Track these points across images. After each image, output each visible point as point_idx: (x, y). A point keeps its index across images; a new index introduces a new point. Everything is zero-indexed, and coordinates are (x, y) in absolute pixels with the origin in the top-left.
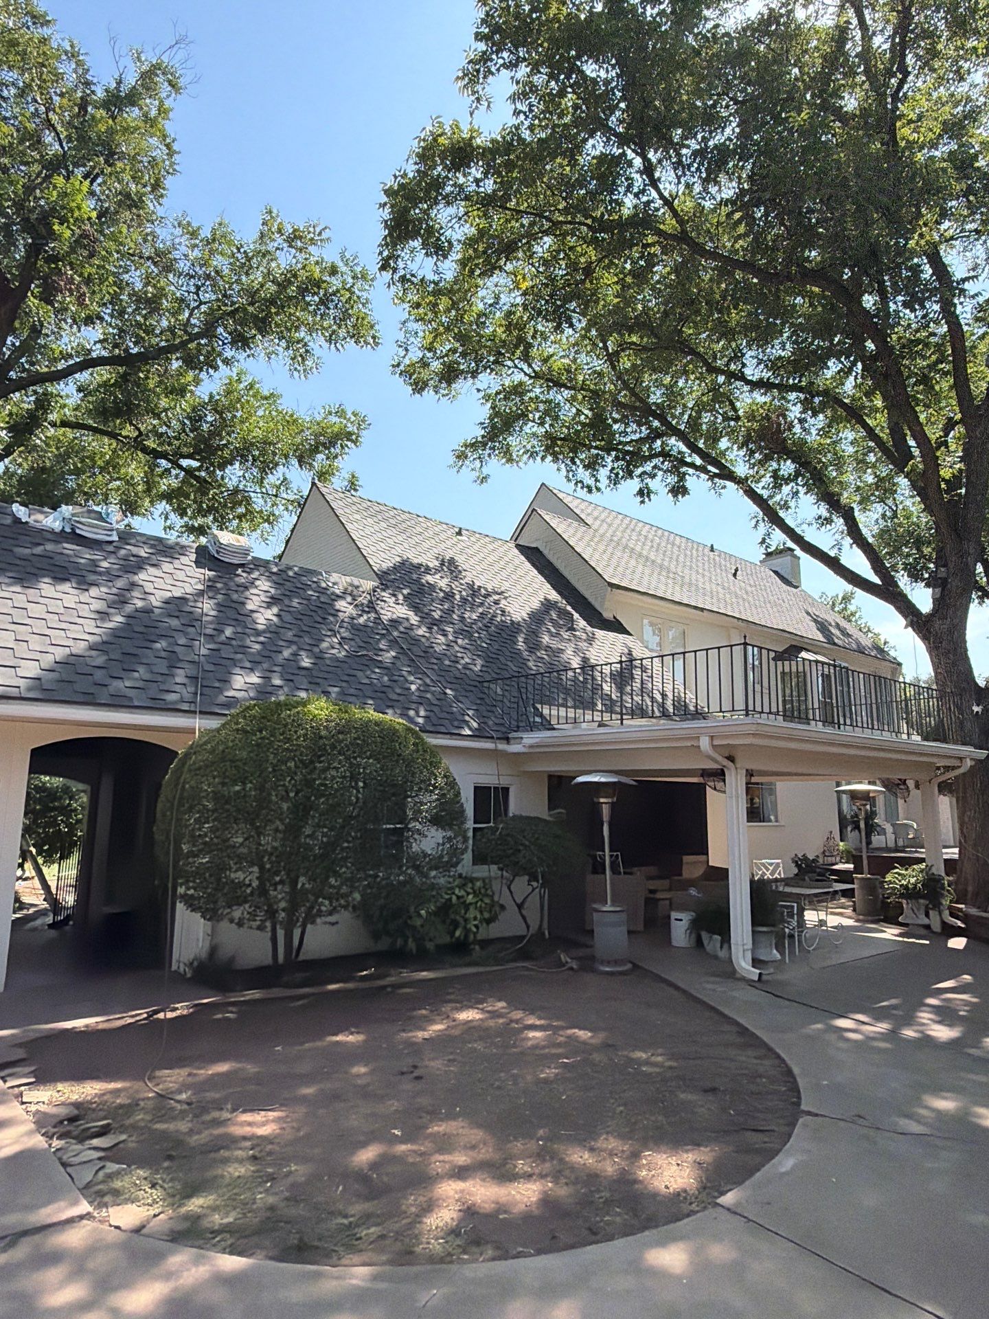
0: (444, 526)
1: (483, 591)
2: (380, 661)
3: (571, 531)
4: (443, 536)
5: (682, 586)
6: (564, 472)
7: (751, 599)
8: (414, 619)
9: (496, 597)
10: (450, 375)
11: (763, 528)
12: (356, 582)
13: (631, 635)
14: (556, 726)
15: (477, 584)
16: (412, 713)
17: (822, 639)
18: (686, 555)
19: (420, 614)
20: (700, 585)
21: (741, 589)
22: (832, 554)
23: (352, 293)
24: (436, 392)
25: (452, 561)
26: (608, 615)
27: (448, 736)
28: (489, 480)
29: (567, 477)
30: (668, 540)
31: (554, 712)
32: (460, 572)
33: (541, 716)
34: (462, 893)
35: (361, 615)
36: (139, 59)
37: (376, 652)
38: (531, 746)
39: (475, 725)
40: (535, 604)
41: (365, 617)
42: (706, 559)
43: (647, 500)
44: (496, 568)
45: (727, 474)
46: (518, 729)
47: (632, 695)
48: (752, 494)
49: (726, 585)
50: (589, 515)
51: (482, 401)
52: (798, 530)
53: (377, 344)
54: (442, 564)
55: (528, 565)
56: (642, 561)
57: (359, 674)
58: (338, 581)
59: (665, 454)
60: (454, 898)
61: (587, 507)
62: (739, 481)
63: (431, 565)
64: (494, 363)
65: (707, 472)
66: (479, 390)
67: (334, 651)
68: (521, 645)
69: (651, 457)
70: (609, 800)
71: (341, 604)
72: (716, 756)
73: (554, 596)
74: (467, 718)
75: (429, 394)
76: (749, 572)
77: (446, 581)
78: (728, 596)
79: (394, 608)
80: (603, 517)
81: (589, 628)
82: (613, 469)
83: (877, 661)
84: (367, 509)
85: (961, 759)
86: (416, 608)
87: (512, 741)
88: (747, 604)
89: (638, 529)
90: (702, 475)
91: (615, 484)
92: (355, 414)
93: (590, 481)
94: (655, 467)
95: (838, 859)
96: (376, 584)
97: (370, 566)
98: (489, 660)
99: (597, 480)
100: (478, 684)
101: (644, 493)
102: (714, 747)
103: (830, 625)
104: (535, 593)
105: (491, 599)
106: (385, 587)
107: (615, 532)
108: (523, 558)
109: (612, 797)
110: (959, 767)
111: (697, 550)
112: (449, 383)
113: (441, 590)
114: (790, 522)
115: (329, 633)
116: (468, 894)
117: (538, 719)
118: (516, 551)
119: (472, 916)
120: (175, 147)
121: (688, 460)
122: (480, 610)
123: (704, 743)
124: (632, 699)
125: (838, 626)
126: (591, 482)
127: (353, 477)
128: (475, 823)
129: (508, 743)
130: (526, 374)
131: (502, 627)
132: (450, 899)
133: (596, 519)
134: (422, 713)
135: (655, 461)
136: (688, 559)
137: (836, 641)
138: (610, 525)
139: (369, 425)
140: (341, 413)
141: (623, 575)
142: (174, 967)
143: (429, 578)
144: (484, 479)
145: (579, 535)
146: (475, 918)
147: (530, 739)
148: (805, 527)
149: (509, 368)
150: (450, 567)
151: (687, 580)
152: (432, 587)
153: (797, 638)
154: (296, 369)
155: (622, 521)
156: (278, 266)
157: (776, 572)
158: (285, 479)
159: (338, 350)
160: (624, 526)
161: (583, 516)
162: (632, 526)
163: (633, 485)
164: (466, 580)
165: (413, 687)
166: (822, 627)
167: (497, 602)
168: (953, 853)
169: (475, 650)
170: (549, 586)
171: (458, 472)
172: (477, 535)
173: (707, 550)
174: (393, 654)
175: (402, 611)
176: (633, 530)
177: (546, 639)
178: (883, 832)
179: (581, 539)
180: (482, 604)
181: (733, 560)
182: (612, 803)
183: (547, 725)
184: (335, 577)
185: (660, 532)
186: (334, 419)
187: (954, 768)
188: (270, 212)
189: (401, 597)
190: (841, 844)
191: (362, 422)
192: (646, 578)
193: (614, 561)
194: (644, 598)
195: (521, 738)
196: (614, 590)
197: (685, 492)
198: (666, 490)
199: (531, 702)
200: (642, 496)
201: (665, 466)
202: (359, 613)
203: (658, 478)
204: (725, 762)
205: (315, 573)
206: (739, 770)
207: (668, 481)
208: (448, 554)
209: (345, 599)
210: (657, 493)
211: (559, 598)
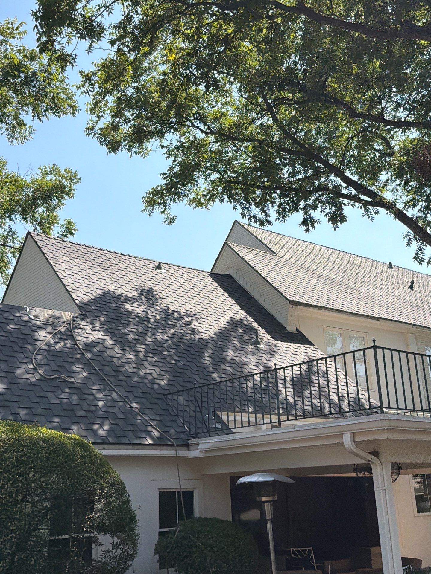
0: (146, 262)
1: (176, 315)
2: (72, 383)
3: (258, 258)
4: (144, 270)
5: (359, 299)
7: (426, 307)
8: (109, 341)
10: (140, 136)
12: (57, 313)
13: (312, 344)
14: (234, 430)
15: (172, 308)
16: (96, 427)
18: (365, 273)
19: (115, 338)
20: (377, 297)
21: (416, 300)
24: (129, 150)
25: (150, 290)
26: (291, 328)
27: (131, 447)
28: (176, 221)
29: (242, 213)
30: (349, 261)
31: (231, 418)
32: (157, 300)
33: (221, 422)
35: (58, 342)
37: (69, 374)
38: (207, 451)
39: (156, 434)
40: (223, 323)
41: (62, 344)
42: (384, 274)
43: (310, 228)
44: (191, 294)
45: (379, 202)
46: (196, 436)
47: (310, 398)
48: (400, 216)
49: (402, 296)
50: (275, 244)
54: (141, 294)
55: (220, 290)
56: (322, 280)
57: (50, 395)
58: (40, 314)
59: (323, 188)
61: (274, 238)
62: (390, 207)
63: (130, 295)
65: (359, 200)
66: (163, 147)
67: (28, 376)
68: (207, 360)
69: (311, 193)
70: (270, 499)
71: (42, 334)
72: (360, 452)
73: (242, 314)
74: (150, 428)
75: (123, 153)
76: (426, 284)
77: (142, 308)
78: (403, 305)
79: (90, 334)
80: (289, 245)
81: (274, 342)
82: (281, 204)
84: (75, 252)
86: (111, 332)
87: (191, 448)
88: (421, 312)
89: (321, 253)
90: (357, 204)
91: (283, 217)
92: (67, 171)
93: (261, 216)
94: (316, 200)
96: (76, 315)
97: (73, 299)
98: (176, 375)
99: (267, 215)
100: (163, 397)
101: (309, 223)
102: (356, 443)
104: (225, 312)
105: (183, 321)
106: (84, 317)
107: (299, 257)
108: (216, 284)
109: (273, 495)
111: (376, 268)
112: (141, 143)
113: (137, 316)
115: (26, 360)
117: (218, 426)
118: (210, 279)
121: (344, 191)
122: (172, 331)
123: (347, 440)
124: (311, 402)
127: (69, 223)
128: (160, 528)
129: (189, 449)
130: (202, 131)
131: (191, 344)
133: (282, 247)
134: (106, 427)
135: (316, 195)
136: (367, 276)
138: (295, 252)
141: (304, 293)
143: (127, 306)
144: (172, 220)
145: (265, 261)
147: (206, 444)
149: (189, 127)
150: (148, 295)
151: (364, 294)
152: (129, 313)
155: (307, 247)
158: (11, 230)
160: (308, 251)
161: (270, 246)
162: (315, 251)
163: (299, 216)
164: (162, 306)
165: (101, 404)
167: (188, 324)
170: (238, 307)
171: (150, 215)
172: (176, 268)
173: (386, 267)
174: (85, 374)
175: (99, 335)
176: (316, 255)
177: (231, 353)
179: (265, 266)
180: (174, 326)
181: (411, 274)
182: (273, 501)
183: (226, 430)
184: (37, 311)
185: (342, 254)
186: (49, 177)
189: (98, 324)
191: (73, 177)
192: (325, 295)
193: (296, 282)
194: (323, 311)
195: (198, 444)
196: (295, 306)
197: (343, 219)
198: (326, 219)
199: (212, 409)
200: (307, 225)
201: (324, 198)
202: (57, 340)
203: (319, 209)
204: (370, 457)
205: (19, 309)
206: (383, 464)
207: (327, 211)
208: (148, 285)
209: (45, 329)
210: (319, 222)
211: (247, 317)
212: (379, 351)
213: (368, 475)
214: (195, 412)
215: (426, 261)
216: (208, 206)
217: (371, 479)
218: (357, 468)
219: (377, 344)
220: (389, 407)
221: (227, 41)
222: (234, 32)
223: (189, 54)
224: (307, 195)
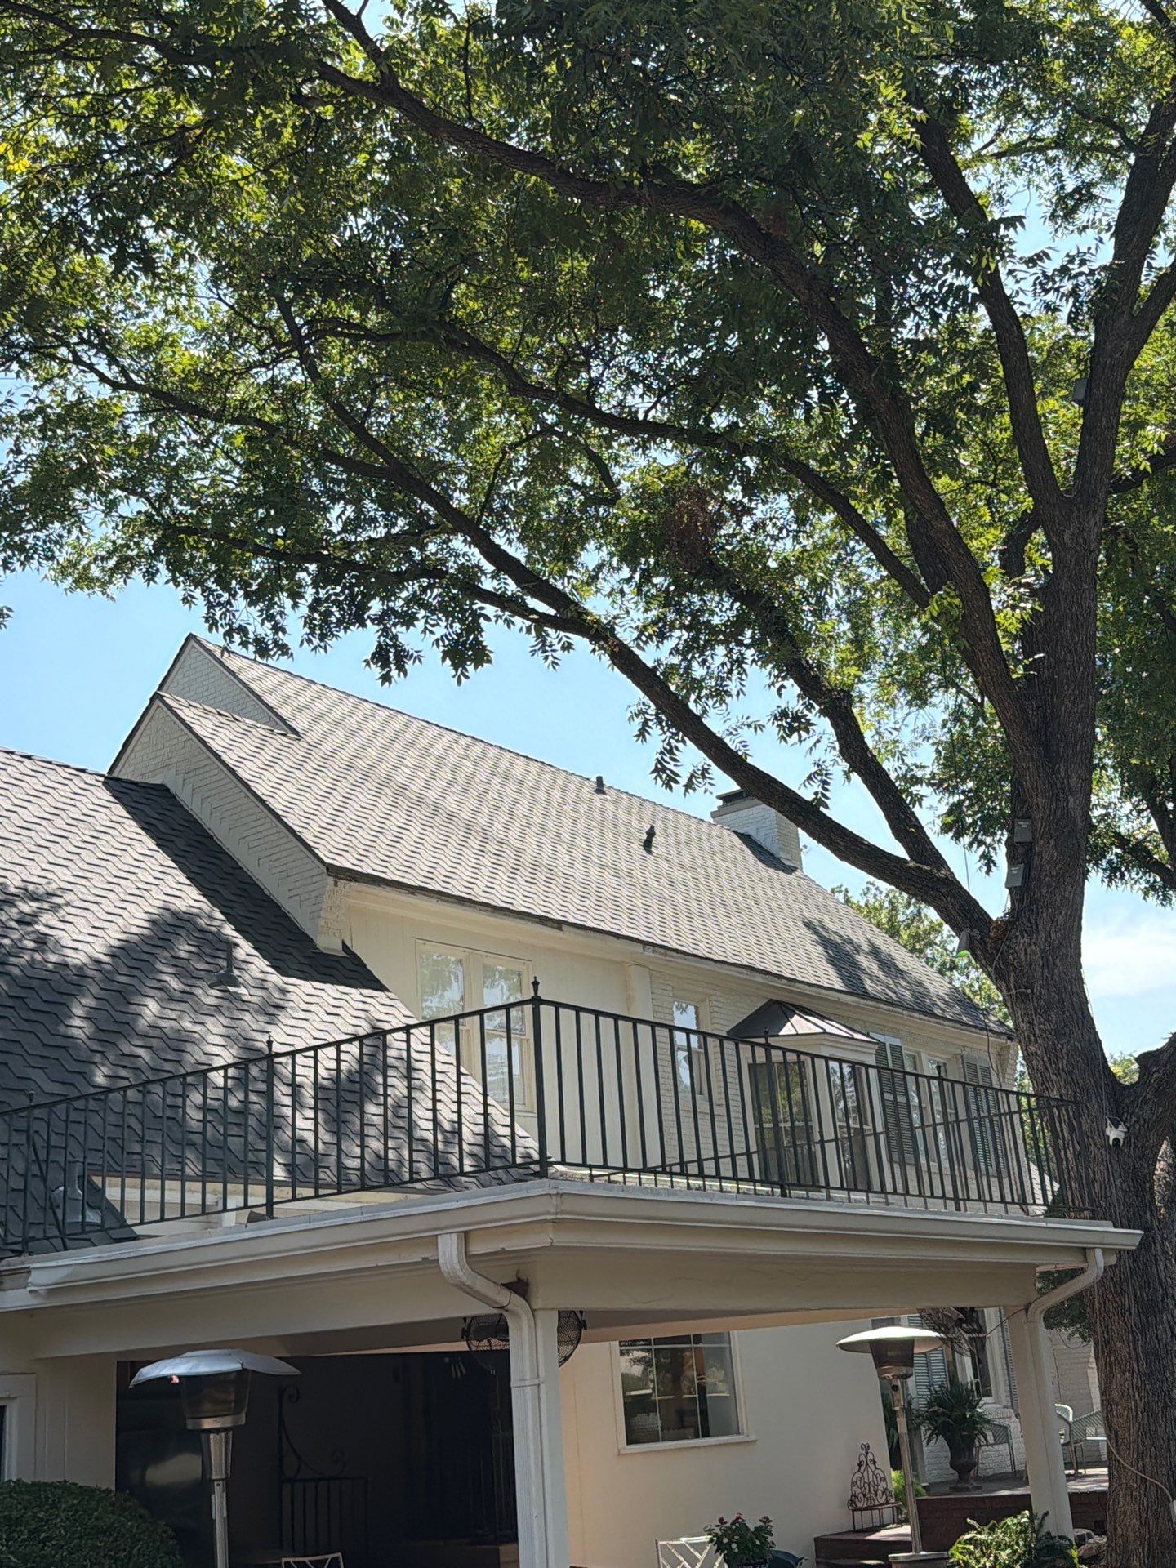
3: (247, 745)
5: (515, 870)
6: (200, 606)
7: (679, 898)
11: (657, 737)
13: (382, 988)
14: (138, 1230)
17: (838, 985)
18: (533, 802)
20: (561, 868)
21: (658, 876)
22: (807, 794)
26: (328, 943)
29: (207, 617)
30: (495, 766)
31: (133, 1194)
33: (105, 1207)
38: (53, 1291)
40: (136, 920)
42: (583, 808)
43: (394, 673)
44: (43, 834)
45: (572, 619)
46: (25, 1247)
47: (362, 1136)
48: (625, 660)
49: (624, 866)
50: (301, 708)
52: (732, 743)
55: (132, 827)
56: (422, 814)
59: (432, 571)
62: (601, 634)
65: (525, 612)
68: (79, 1026)
69: (401, 578)
70: (227, 1422)
72: (481, 1285)
73: (190, 899)
76: (683, 837)
78: (625, 892)
80: (337, 714)
81: (276, 978)
82: (317, 601)
83: (959, 1031)
85: (1084, 1251)
87: (7, 1282)
88: (668, 910)
89: (423, 742)
90: (517, 620)
91: (322, 637)
93: (259, 628)
94: (415, 599)
95: (887, 1513)
99: (277, 628)
101: (390, 658)
102: (471, 1259)
103: (858, 949)
104: (142, 892)
105: (14, 911)
107: (364, 747)
108: (120, 810)
109: (236, 1412)
110: (1082, 1271)
111: (564, 790)
114: (715, 723)
117: (93, 1217)
118: (105, 795)
121: (488, 584)
123: (448, 1251)
124: (363, 1146)
125: (875, 952)
126: (266, 630)
130: (103, 379)
131: (32, 979)
133: (319, 718)
135: (412, 587)
136: (539, 809)
137: (868, 984)
138: (352, 734)
141: (369, 847)
145: (267, 754)
147: (50, 1270)
148: (747, 734)
149: (63, 362)
151: (529, 856)
153: (782, 984)
155: (385, 723)
157: (746, 838)
160: (389, 734)
161: (285, 712)
162: (409, 736)
163: (366, 638)
166: (840, 954)
167: (26, 921)
168: (1096, 1479)
170: (183, 879)
173: (587, 790)
176: (411, 745)
177: (151, 1008)
178: (1003, 1434)
179: (267, 766)
181: (648, 810)
182: (235, 1430)
183: (116, 1229)
185: (478, 749)
187: (1074, 1273)
190: (894, 1474)
192: (427, 856)
193: (349, 816)
194: (419, 901)
195: (28, 1271)
196: (341, 883)
197: (481, 656)
198: (438, 653)
199: (78, 1170)
200: (385, 664)
201: (433, 596)
203: (420, 625)
204: (504, 1297)
206: (539, 1314)
207: (440, 631)
210: (419, 659)
211: (206, 906)
212: (547, 1012)
213: (497, 1344)
214: (24, 1176)
215: (683, 780)
216: (111, 590)
217: (505, 1354)
218: (472, 1328)
219: (542, 994)
220: (563, 1162)
221: (181, 145)
222: (205, 124)
223: (70, 164)
224: (389, 584)
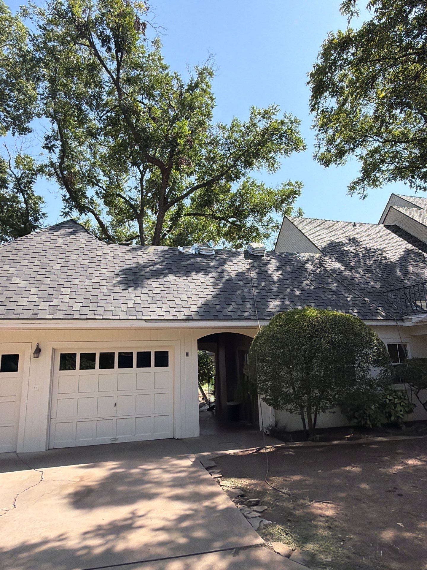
0: (347, 223)
1: (372, 250)
2: (330, 289)
4: (347, 228)
6: (408, 183)
8: (342, 268)
9: (380, 252)
10: (341, 153)
12: (312, 255)
15: (369, 247)
16: (350, 311)
19: (344, 265)
23: (292, 130)
24: (336, 163)
25: (354, 239)
27: (372, 321)
28: (367, 196)
29: (411, 186)
31: (424, 304)
32: (359, 243)
34: (391, 398)
35: (317, 269)
36: (197, 69)
37: (327, 285)
38: (417, 322)
39: (384, 314)
40: (402, 253)
41: (319, 270)
44: (377, 238)
46: (408, 314)
50: (420, 204)
51: (359, 160)
53: (305, 149)
54: (350, 241)
55: (393, 234)
57: (322, 296)
58: (304, 256)
60: (388, 401)
61: (419, 200)
63: (344, 242)
64: (362, 142)
66: (357, 156)
67: (308, 287)
68: (398, 273)
71: (308, 266)
73: (410, 246)
74: (379, 311)
75: (332, 165)
77: (353, 248)
79: (332, 264)
84: (309, 223)
86: (342, 263)
87: (405, 321)
92: (296, 183)
96: (320, 255)
97: (316, 247)
98: (384, 282)
100: (381, 294)
104: (400, 246)
105: (378, 253)
106: (325, 256)
108: (389, 231)
112: (341, 157)
113: (352, 253)
115: (305, 279)
116: (395, 398)
117: (418, 309)
118: (385, 228)
119: (399, 409)
120: (214, 97)
122: (374, 259)
127: (300, 210)
129: (403, 322)
131: (386, 265)
132: (386, 401)
134: (356, 311)
139: (303, 185)
140: (290, 184)
142: (261, 429)
143: (345, 248)
144: (365, 197)
145: (418, 214)
146: (401, 411)
147: (416, 318)
149: (371, 141)
150: (353, 241)
152: (347, 251)
154: (270, 170)
156: (260, 129)
159: (289, 156)
161: (418, 205)
164: (363, 246)
165: (349, 299)
167: (381, 254)
169: (376, 278)
170: (406, 242)
171: (351, 196)
172: (364, 225)
174: (335, 285)
175: (336, 265)
177: (411, 269)
179: (419, 217)
180: (373, 256)
183: (422, 311)
184: (302, 254)
186: (287, 187)
188: (253, 108)
189: (334, 259)
191: (300, 185)
195: (411, 318)
202: (316, 268)
205: (292, 254)
208: (351, 236)
209: (308, 263)
211: (413, 247)
